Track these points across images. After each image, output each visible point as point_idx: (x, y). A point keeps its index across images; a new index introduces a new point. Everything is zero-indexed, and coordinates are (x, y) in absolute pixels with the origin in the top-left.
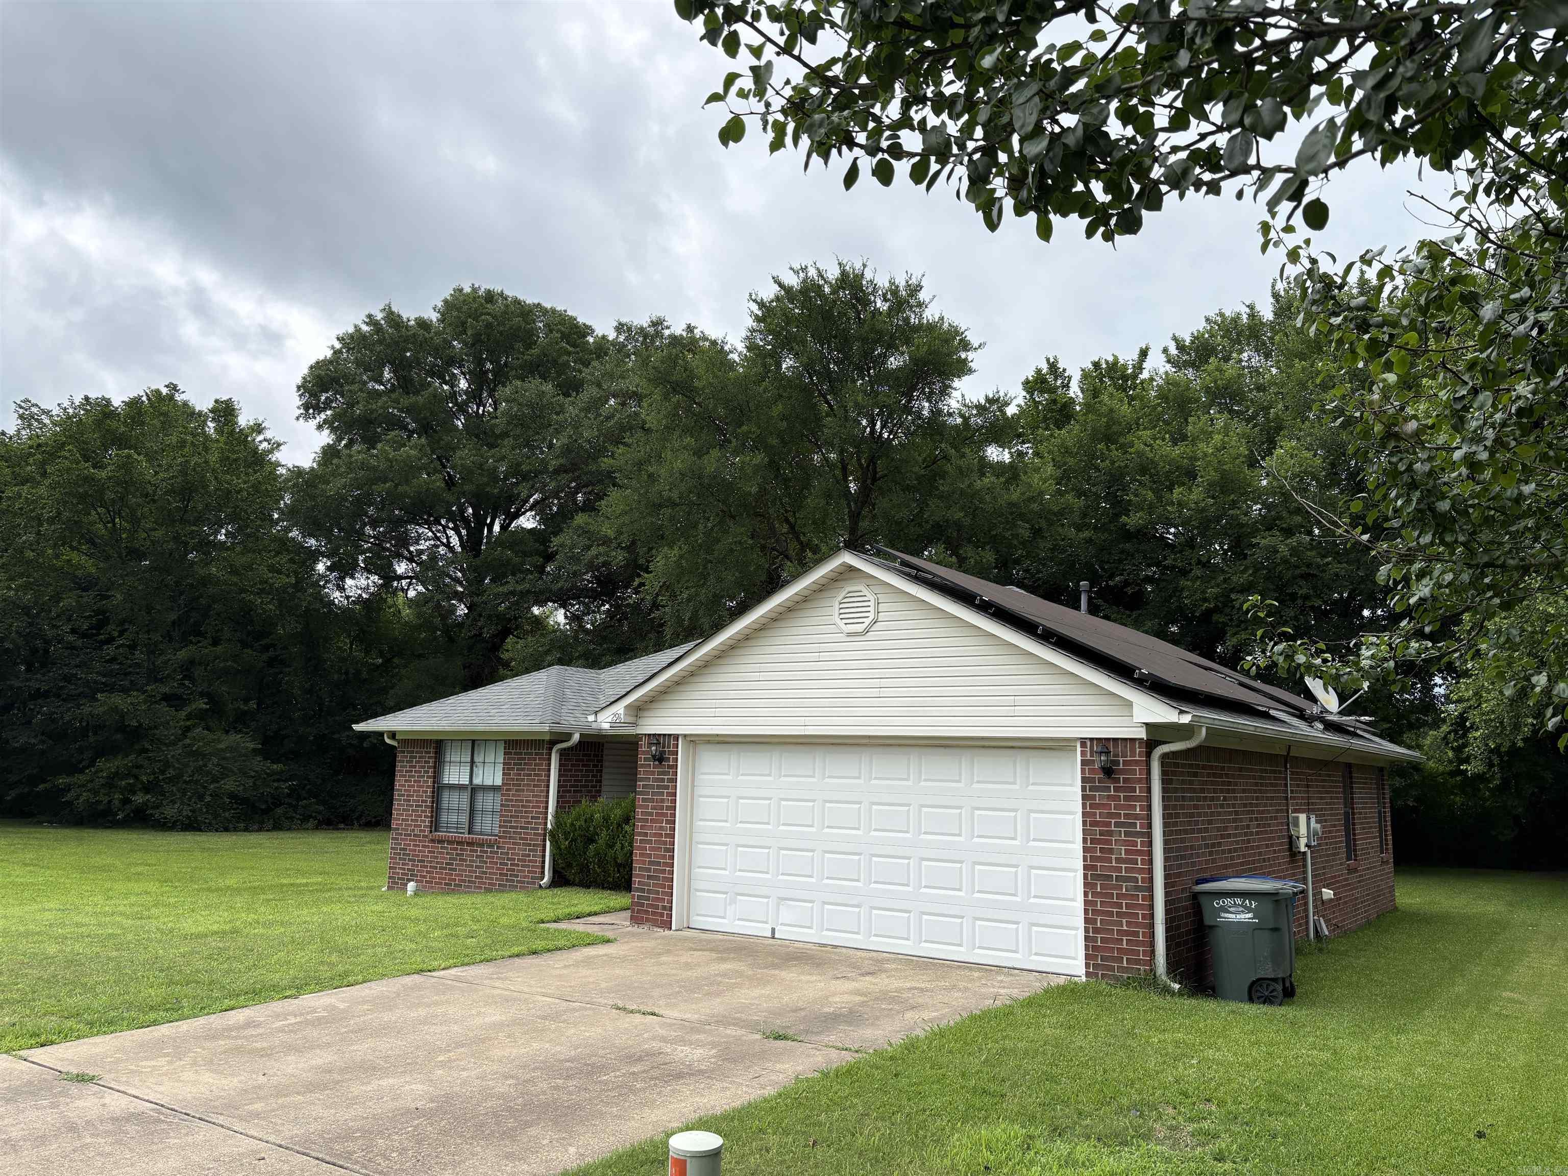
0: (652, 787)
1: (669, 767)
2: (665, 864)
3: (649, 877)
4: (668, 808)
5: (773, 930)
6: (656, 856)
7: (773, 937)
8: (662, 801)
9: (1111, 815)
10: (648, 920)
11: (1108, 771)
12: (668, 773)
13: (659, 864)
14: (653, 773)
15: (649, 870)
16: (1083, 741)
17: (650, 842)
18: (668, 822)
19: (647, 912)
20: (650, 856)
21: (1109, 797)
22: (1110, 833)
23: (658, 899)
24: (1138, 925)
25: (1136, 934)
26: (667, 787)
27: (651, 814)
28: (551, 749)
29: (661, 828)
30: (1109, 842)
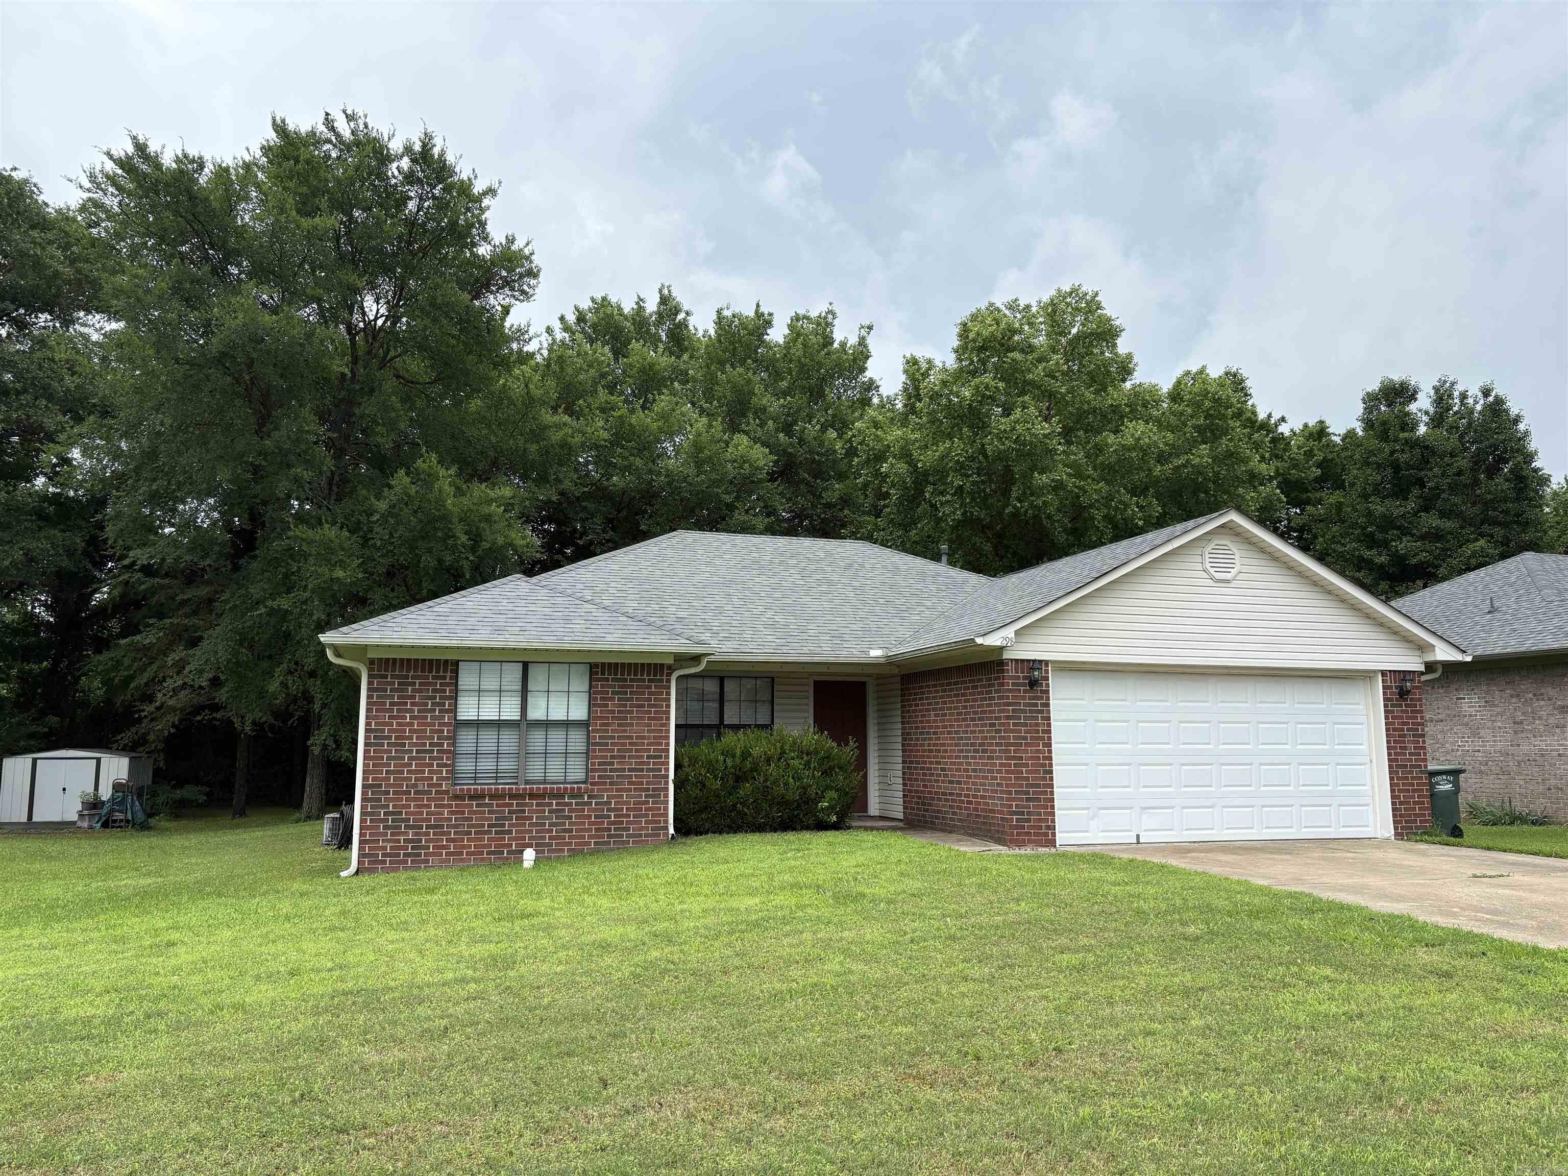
0: (1025, 711)
1: (1042, 692)
2: (1045, 786)
3: (1028, 800)
4: (1044, 731)
5: (1138, 836)
6: (1034, 779)
7: (1138, 843)
8: (1037, 725)
9: (1404, 724)
10: (1030, 841)
11: (1403, 693)
12: (1042, 698)
13: (1038, 786)
14: (1024, 698)
15: (1028, 793)
16: (1384, 673)
17: (1027, 765)
18: (1045, 745)
19: (1029, 834)
20: (1027, 779)
21: (1402, 711)
22: (1404, 736)
23: (1040, 820)
24: (1424, 796)
25: (1423, 803)
26: (1041, 712)
27: (1025, 738)
28: (669, 675)
29: (1038, 751)
30: (1404, 742)
